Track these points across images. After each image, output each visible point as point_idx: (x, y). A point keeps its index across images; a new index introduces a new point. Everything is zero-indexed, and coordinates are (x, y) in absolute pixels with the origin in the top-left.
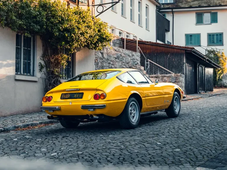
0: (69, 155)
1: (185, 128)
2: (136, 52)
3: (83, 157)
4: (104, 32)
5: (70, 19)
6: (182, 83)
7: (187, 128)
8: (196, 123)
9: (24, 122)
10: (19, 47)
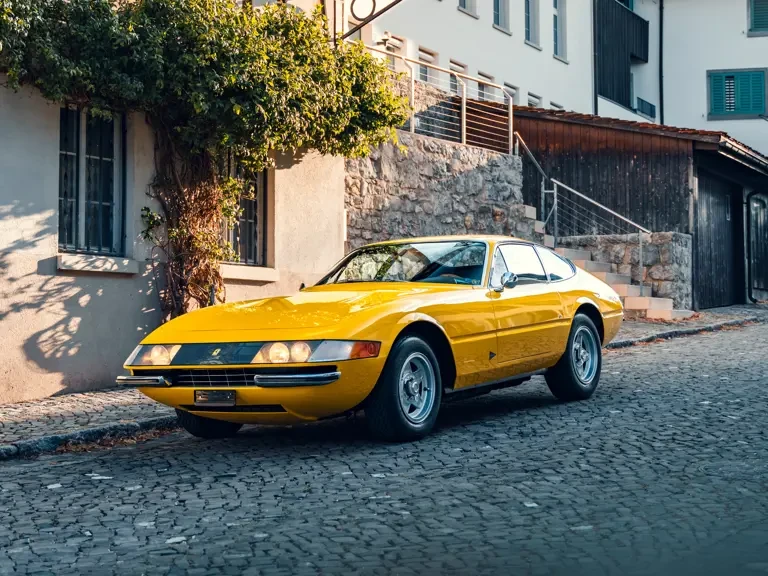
0: (223, 543)
1: (640, 448)
2: (507, 152)
3: (266, 552)
4: (377, 91)
5: (250, 51)
6: (683, 267)
7: (646, 449)
8: (688, 429)
9: (89, 422)
10: (69, 153)
